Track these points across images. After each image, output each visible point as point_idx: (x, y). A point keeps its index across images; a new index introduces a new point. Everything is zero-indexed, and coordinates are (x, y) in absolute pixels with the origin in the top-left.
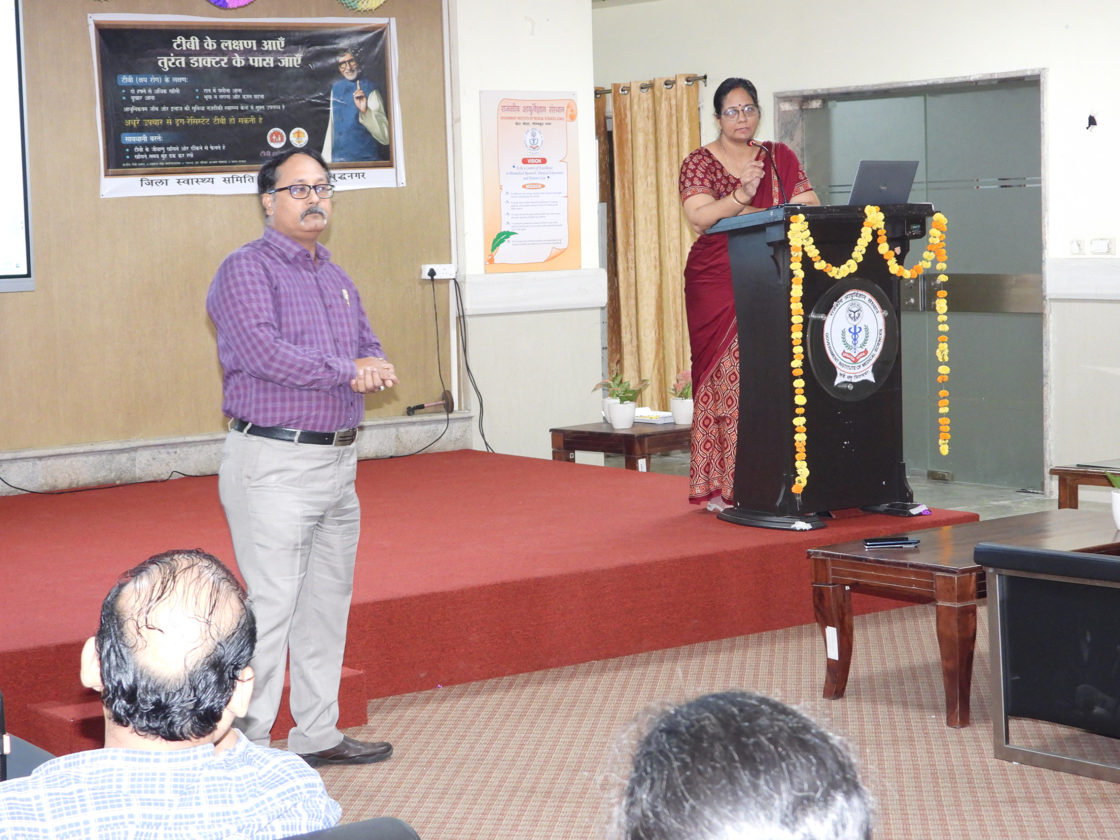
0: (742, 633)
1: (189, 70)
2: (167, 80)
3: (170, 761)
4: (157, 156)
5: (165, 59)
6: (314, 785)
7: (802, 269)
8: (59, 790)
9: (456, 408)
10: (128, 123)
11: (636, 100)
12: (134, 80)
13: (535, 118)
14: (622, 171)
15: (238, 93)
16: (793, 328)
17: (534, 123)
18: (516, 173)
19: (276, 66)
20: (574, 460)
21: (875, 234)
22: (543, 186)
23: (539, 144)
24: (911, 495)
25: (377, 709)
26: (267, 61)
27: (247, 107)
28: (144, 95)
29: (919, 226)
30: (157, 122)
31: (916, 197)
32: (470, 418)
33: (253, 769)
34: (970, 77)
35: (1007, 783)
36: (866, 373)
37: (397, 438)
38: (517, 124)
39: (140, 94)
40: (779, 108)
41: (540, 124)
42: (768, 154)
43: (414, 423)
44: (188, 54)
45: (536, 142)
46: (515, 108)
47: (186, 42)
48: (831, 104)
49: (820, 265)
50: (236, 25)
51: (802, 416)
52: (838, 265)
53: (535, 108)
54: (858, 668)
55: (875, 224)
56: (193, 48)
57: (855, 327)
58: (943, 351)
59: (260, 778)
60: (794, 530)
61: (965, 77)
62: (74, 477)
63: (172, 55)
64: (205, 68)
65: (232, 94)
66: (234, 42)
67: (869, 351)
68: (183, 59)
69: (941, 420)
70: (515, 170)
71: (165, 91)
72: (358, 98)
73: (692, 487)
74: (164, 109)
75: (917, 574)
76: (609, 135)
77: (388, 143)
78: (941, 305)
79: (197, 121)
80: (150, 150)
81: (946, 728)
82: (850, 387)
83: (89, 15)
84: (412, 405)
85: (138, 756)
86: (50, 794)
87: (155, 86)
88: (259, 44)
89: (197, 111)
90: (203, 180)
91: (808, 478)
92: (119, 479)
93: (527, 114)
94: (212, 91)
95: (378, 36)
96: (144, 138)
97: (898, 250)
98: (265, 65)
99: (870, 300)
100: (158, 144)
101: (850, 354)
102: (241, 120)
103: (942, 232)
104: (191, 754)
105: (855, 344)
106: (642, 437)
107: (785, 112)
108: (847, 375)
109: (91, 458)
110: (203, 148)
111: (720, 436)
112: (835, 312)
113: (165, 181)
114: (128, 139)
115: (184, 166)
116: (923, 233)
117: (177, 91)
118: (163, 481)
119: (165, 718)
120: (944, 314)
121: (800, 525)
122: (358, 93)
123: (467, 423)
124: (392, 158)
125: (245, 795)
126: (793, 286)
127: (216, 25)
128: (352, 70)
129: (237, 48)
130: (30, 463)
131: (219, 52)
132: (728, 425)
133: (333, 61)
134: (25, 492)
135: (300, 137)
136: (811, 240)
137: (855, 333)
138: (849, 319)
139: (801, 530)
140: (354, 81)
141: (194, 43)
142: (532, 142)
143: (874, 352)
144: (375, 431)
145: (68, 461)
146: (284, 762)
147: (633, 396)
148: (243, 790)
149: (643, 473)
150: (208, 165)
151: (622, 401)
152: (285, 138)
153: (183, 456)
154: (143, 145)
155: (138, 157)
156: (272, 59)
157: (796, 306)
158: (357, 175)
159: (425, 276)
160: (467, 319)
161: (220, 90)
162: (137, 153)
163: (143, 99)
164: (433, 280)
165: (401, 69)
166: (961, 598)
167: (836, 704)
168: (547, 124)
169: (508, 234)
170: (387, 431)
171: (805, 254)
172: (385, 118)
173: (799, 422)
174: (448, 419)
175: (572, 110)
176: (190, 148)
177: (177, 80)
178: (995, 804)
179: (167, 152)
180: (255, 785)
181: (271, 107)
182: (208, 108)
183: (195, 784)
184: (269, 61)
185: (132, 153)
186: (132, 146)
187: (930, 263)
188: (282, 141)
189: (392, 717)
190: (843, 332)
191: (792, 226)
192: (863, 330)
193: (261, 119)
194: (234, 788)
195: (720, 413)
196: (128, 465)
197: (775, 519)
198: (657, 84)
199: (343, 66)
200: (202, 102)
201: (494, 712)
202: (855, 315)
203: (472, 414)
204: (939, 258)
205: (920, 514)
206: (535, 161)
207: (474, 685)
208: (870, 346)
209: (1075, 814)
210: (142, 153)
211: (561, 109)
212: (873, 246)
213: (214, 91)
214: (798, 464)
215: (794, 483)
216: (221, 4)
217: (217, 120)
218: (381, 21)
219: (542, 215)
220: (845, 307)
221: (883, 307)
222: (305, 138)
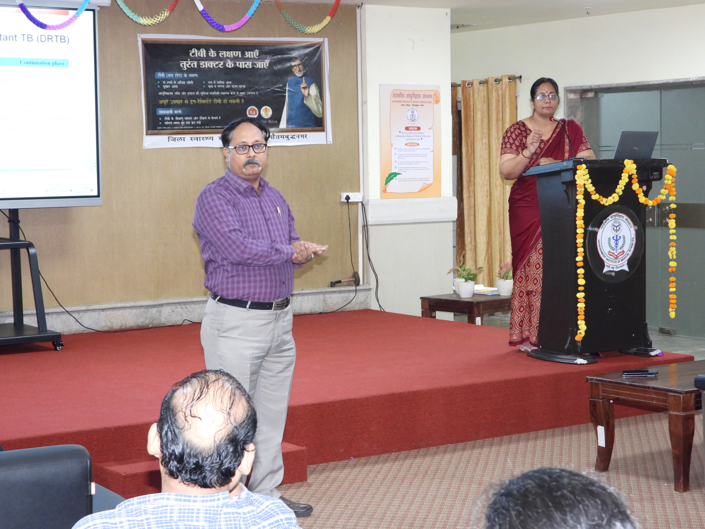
0: (542, 429)
1: (199, 70)
2: (185, 75)
3: (203, 501)
4: (178, 123)
5: (185, 62)
6: (291, 519)
7: (584, 199)
8: (135, 518)
9: (361, 283)
10: (161, 102)
11: (476, 91)
12: (165, 75)
13: (414, 102)
14: (467, 135)
15: (229, 84)
16: (578, 236)
17: (413, 105)
18: (401, 136)
19: (253, 68)
20: (435, 317)
21: (630, 177)
22: (418, 144)
23: (416, 118)
24: (651, 343)
25: (313, 472)
26: (248, 64)
27: (234, 93)
28: (171, 85)
29: (658, 173)
30: (179, 102)
31: (656, 155)
32: (370, 289)
33: (254, 508)
34: (690, 78)
36: (623, 266)
37: (324, 301)
38: (402, 105)
39: (169, 84)
40: (567, 97)
41: (417, 105)
42: (563, 127)
43: (335, 292)
44: (199, 59)
45: (414, 117)
46: (401, 95)
47: (198, 52)
48: (600, 95)
49: (595, 197)
50: (229, 42)
51: (582, 291)
52: (607, 197)
53: (414, 95)
54: (617, 453)
55: (630, 171)
56: (202, 56)
57: (617, 236)
58: (672, 252)
59: (258, 514)
60: (576, 364)
61: (687, 79)
62: (123, 322)
63: (189, 60)
64: (209, 68)
65: (225, 84)
66: (227, 52)
67: (626, 251)
68: (196, 63)
69: (671, 296)
70: (401, 134)
71: (184, 83)
72: (303, 88)
73: (511, 335)
74: (184, 93)
75: (656, 394)
76: (459, 113)
77: (321, 116)
78: (672, 223)
79: (203, 101)
80: (174, 119)
81: (674, 492)
82: (613, 274)
83: (138, 35)
84: (334, 281)
85: (183, 498)
86: (129, 521)
87: (178, 79)
88: (243, 54)
89: (204, 95)
90: (207, 138)
91: (585, 331)
92: (151, 324)
93: (409, 99)
94: (213, 82)
95: (317, 49)
96: (171, 112)
97: (645, 188)
98: (246, 67)
99: (626, 220)
100: (179, 116)
101: (613, 253)
102: (231, 101)
103: (673, 177)
104: (216, 498)
105: (616, 247)
106: (478, 303)
107: (571, 99)
108: (611, 266)
109: (134, 311)
110: (207, 118)
111: (529, 304)
112: (604, 226)
113: (183, 139)
114: (161, 112)
115: (194, 129)
116: (661, 177)
117: (192, 82)
118: (179, 326)
119: (201, 473)
120: (674, 229)
121: (580, 361)
122: (303, 85)
123: (368, 293)
124: (324, 125)
125: (248, 524)
126: (578, 210)
127: (216, 42)
128: (300, 71)
129: (229, 56)
130: (97, 313)
131: (218, 58)
132: (534, 296)
133: (288, 65)
134: (93, 331)
135: (267, 112)
136: (590, 181)
137: (617, 240)
138: (613, 231)
139: (581, 364)
140: (301, 77)
141: (202, 53)
142: (411, 116)
143: (629, 252)
144: (310, 297)
145: (120, 312)
146: (273, 504)
147: (472, 278)
148: (247, 521)
149: (478, 325)
150: (210, 128)
151: (466, 280)
152: (258, 113)
153: (191, 310)
154: (170, 116)
155: (166, 123)
156: (250, 63)
157: (580, 223)
158: (302, 136)
159: (343, 200)
160: (369, 227)
161: (218, 82)
162: (166, 121)
163: (171, 87)
164: (348, 202)
165: (330, 71)
166: (684, 410)
167: (604, 475)
168: (421, 105)
169: (396, 174)
170: (318, 296)
171: (586, 189)
172: (320, 101)
173: (581, 295)
174: (356, 290)
175: (437, 97)
176: (199, 118)
177: (192, 75)
179: (185, 121)
180: (255, 518)
181: (249, 93)
182: (211, 93)
183: (218, 517)
184: (249, 65)
185: (163, 121)
186: (163, 116)
187: (665, 196)
188: (256, 114)
189: (323, 476)
190: (609, 239)
191: (578, 172)
192: (622, 238)
193: (243, 100)
194: (242, 519)
195: (529, 288)
196: (157, 315)
197: (564, 357)
198: (490, 81)
199: (295, 68)
200: (207, 89)
201: (386, 475)
202: (617, 228)
203: (371, 287)
204: (671, 193)
205: (657, 355)
206: (413, 129)
207: (374, 458)
208: (626, 249)
210: (169, 121)
211: (429, 96)
212: (629, 185)
213: (215, 82)
214: (579, 322)
215: (577, 334)
216: (220, 29)
217: (216, 101)
218: (319, 40)
219: (417, 163)
220: (611, 223)
221: (635, 224)
222: (270, 113)
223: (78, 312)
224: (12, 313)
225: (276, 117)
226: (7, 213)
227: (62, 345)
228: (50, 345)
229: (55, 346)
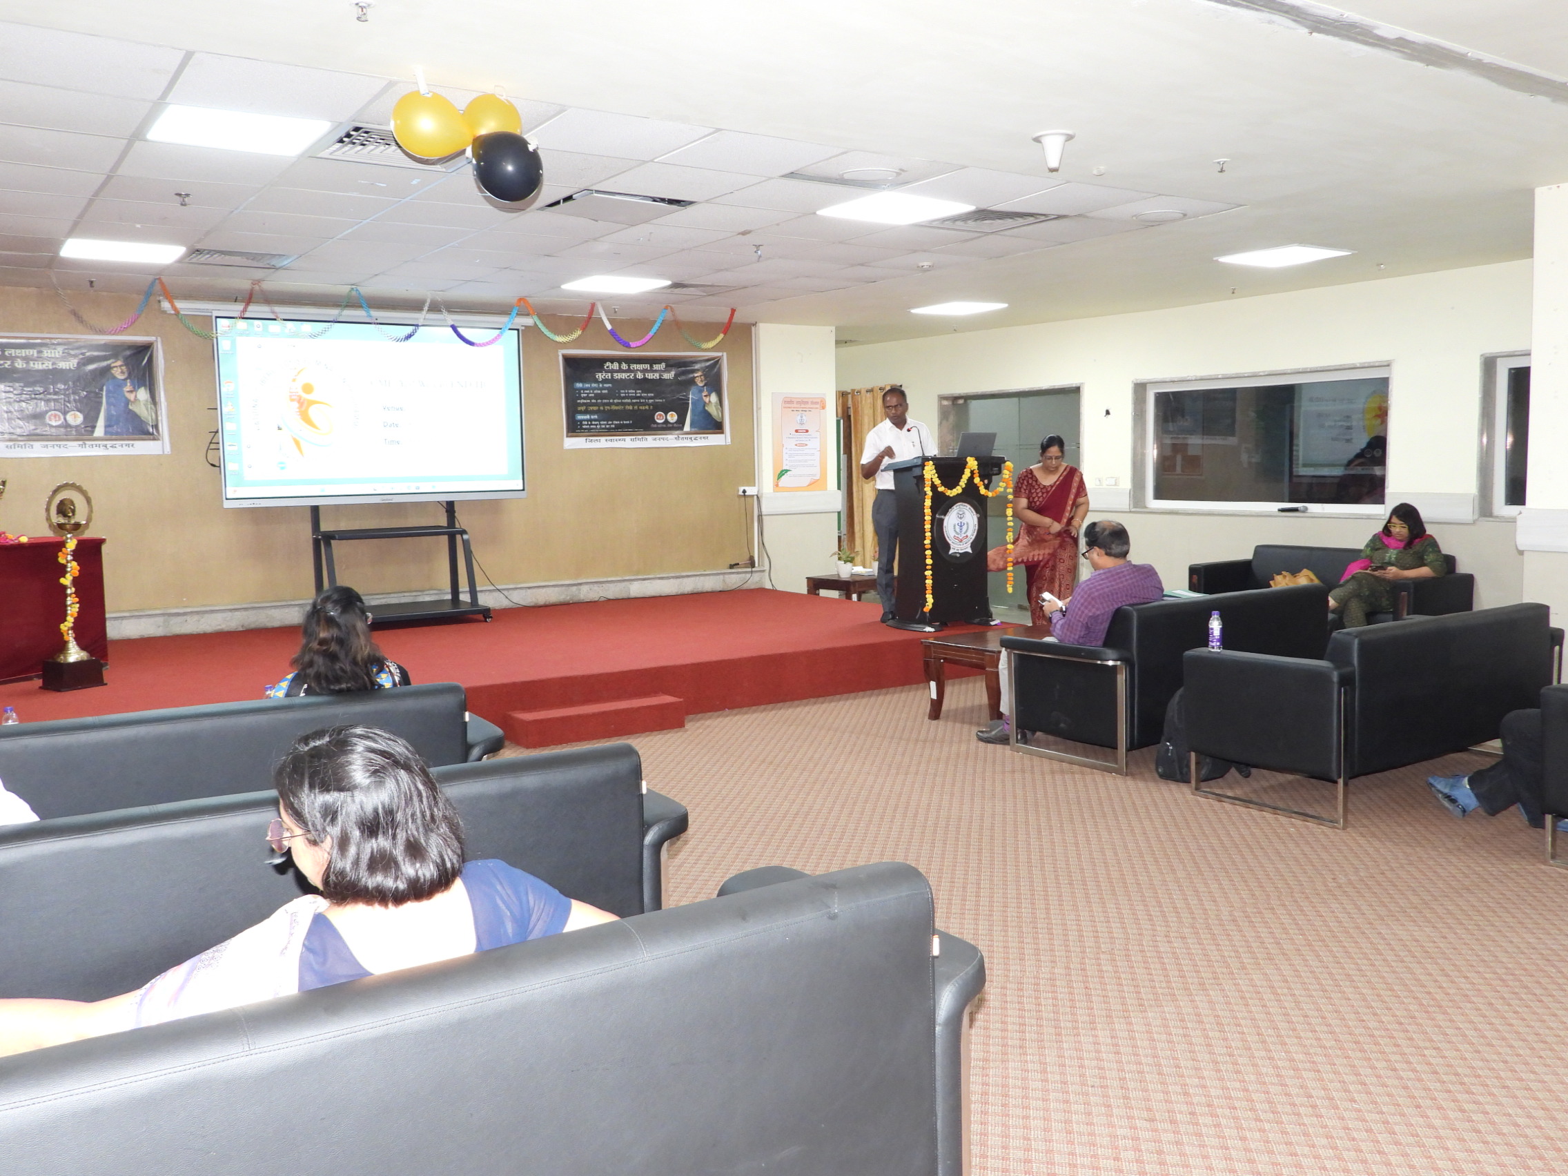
1: (612, 381)
2: (601, 385)
4: (595, 427)
5: (600, 374)
7: (931, 491)
9: (757, 565)
10: (579, 408)
11: (864, 398)
12: (583, 385)
13: (802, 408)
14: (856, 436)
15: (639, 393)
16: (926, 523)
17: (802, 410)
18: (791, 438)
19: (660, 379)
20: (819, 594)
21: (972, 472)
22: (806, 445)
24: (992, 614)
25: (690, 721)
27: (644, 401)
29: (997, 469)
30: (595, 408)
31: (996, 454)
32: (764, 571)
34: (1042, 387)
35: (1013, 763)
36: (967, 548)
37: (724, 580)
38: (792, 411)
39: (586, 393)
40: (941, 404)
41: (806, 411)
43: (733, 573)
44: (612, 371)
45: (803, 421)
46: (791, 402)
47: (612, 365)
48: (969, 401)
49: (941, 489)
50: (640, 356)
51: (930, 570)
52: (951, 489)
53: (803, 402)
54: (947, 704)
55: (972, 467)
56: (615, 368)
57: (961, 523)
60: (925, 631)
61: (1040, 387)
62: (547, 598)
63: (604, 372)
64: (621, 379)
65: (636, 393)
66: (637, 365)
67: (969, 536)
68: (610, 374)
69: (1008, 574)
70: (791, 436)
71: (599, 392)
72: (705, 396)
74: (599, 401)
76: (849, 417)
77: (721, 421)
79: (617, 408)
80: (591, 423)
82: (958, 555)
83: (558, 351)
84: (733, 563)
87: (594, 389)
88: (651, 367)
89: (617, 402)
90: (620, 440)
91: (933, 604)
92: (571, 600)
93: (798, 406)
95: (716, 362)
96: (588, 417)
97: (986, 481)
98: (654, 378)
99: (969, 508)
100: (595, 420)
101: (958, 537)
102: (641, 408)
103: (1010, 472)
105: (961, 532)
106: (856, 582)
107: (944, 405)
108: (956, 548)
109: (557, 589)
110: (620, 422)
112: (950, 514)
113: (599, 440)
114: (579, 417)
115: (609, 432)
116: (1000, 472)
117: (606, 391)
118: (595, 602)
121: (928, 629)
122: (704, 394)
123: (762, 574)
124: (723, 429)
126: (926, 500)
127: (627, 356)
128: (702, 381)
129: (639, 368)
130: (524, 591)
131: (629, 371)
133: (691, 376)
134: (521, 606)
135: (672, 417)
136: (936, 475)
137: (961, 526)
138: (958, 518)
139: (929, 632)
140: (703, 387)
141: (616, 366)
142: (801, 421)
143: (972, 537)
145: (545, 590)
147: (850, 560)
149: (854, 602)
150: (622, 431)
151: (845, 562)
152: (665, 418)
153: (606, 588)
154: (587, 420)
155: (584, 427)
156: (658, 374)
157: (928, 511)
159: (741, 493)
160: (764, 517)
161: (630, 391)
162: (584, 425)
163: (588, 395)
164: (745, 495)
165: (728, 381)
167: (934, 722)
168: (809, 411)
169: (787, 471)
170: (718, 577)
171: (933, 482)
172: (720, 407)
173: (928, 573)
174: (752, 571)
175: (823, 403)
176: (613, 423)
177: (606, 385)
178: (1003, 772)
179: (600, 424)
181: (657, 401)
182: (623, 401)
184: (657, 376)
185: (581, 425)
186: (581, 421)
188: (663, 419)
189: (698, 724)
190: (955, 526)
191: (926, 468)
192: (966, 524)
193: (651, 407)
196: (577, 593)
197: (915, 626)
199: (697, 378)
200: (620, 398)
201: (752, 723)
202: (961, 516)
203: (765, 569)
205: (996, 625)
206: (802, 431)
207: (745, 709)
208: (969, 534)
209: (1044, 779)
210: (586, 425)
211: (816, 403)
212: (971, 479)
213: (626, 391)
214: (927, 596)
215: (925, 606)
216: (627, 345)
217: (628, 407)
218: (719, 354)
219: (806, 461)
220: (956, 512)
221: (977, 512)
222: (675, 418)
223: (508, 589)
224: (450, 590)
226: (445, 505)
227: (491, 617)
228: (481, 617)
229: (485, 618)
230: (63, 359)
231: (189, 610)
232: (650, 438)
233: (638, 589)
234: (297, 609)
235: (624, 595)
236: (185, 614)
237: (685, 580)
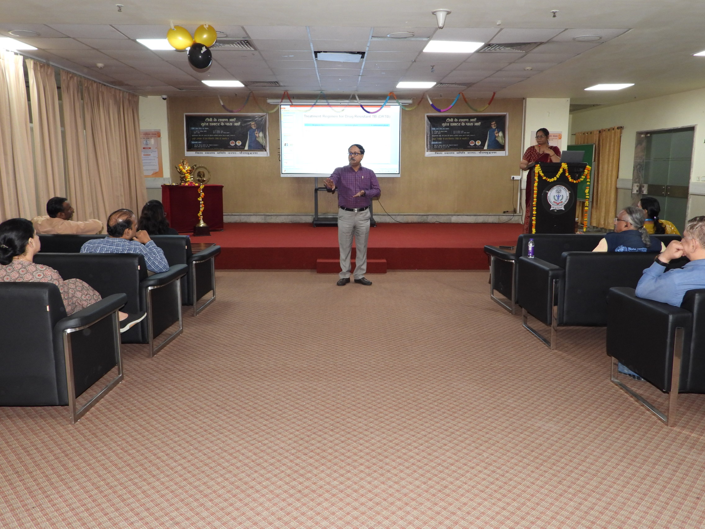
1: (449, 127)
2: (444, 129)
4: (440, 147)
5: (444, 124)
9: (518, 212)
10: (433, 139)
12: (435, 129)
15: (463, 132)
21: (564, 170)
27: (465, 135)
28: (438, 132)
29: (582, 169)
30: (441, 139)
36: (561, 208)
43: (504, 215)
44: (450, 122)
47: (450, 120)
48: (652, 135)
49: (545, 178)
50: (464, 115)
52: (551, 178)
55: (564, 168)
57: (558, 195)
58: (586, 203)
62: (412, 220)
63: (446, 123)
64: (454, 126)
65: (461, 132)
66: (462, 119)
67: (563, 202)
71: (443, 132)
74: (443, 136)
77: (504, 144)
78: (587, 191)
79: (451, 139)
80: (438, 145)
82: (556, 211)
83: (426, 114)
84: (505, 211)
87: (441, 130)
88: (469, 120)
89: (451, 136)
90: (451, 153)
92: (423, 222)
94: (455, 131)
95: (504, 117)
96: (437, 143)
98: (470, 125)
99: (564, 188)
100: (440, 144)
101: (556, 202)
102: (463, 139)
103: (589, 171)
105: (558, 200)
107: (642, 137)
108: (555, 207)
109: (416, 216)
110: (452, 145)
112: (552, 191)
113: (441, 153)
114: (433, 143)
115: (447, 149)
116: (583, 171)
117: (447, 131)
118: (434, 223)
120: (588, 193)
122: (496, 132)
123: (519, 217)
124: (505, 148)
127: (459, 115)
128: (495, 126)
129: (463, 121)
130: (402, 216)
131: (458, 122)
134: (399, 222)
135: (478, 143)
136: (541, 171)
137: (558, 197)
138: (557, 193)
140: (495, 129)
141: (452, 120)
143: (565, 202)
144: (493, 216)
145: (411, 216)
150: (453, 149)
153: (440, 218)
154: (436, 144)
155: (436, 147)
159: (512, 179)
161: (458, 131)
165: (509, 126)
172: (503, 138)
174: (514, 215)
175: (560, 136)
176: (449, 145)
177: (447, 129)
179: (443, 146)
181: (471, 135)
182: (454, 136)
184: (472, 124)
185: (434, 146)
188: (473, 144)
190: (554, 196)
192: (561, 196)
193: (468, 138)
196: (426, 219)
199: (493, 125)
200: (453, 134)
202: (559, 192)
207: (424, 270)
208: (563, 200)
211: (556, 136)
212: (563, 174)
216: (439, 111)
217: (456, 138)
218: (505, 113)
220: (555, 190)
221: (569, 190)
222: (480, 143)
223: (394, 215)
225: (483, 145)
230: (236, 122)
231: (272, 214)
232: (466, 152)
233: (454, 219)
234: (311, 217)
235: (448, 221)
236: (271, 215)
237: (479, 217)
